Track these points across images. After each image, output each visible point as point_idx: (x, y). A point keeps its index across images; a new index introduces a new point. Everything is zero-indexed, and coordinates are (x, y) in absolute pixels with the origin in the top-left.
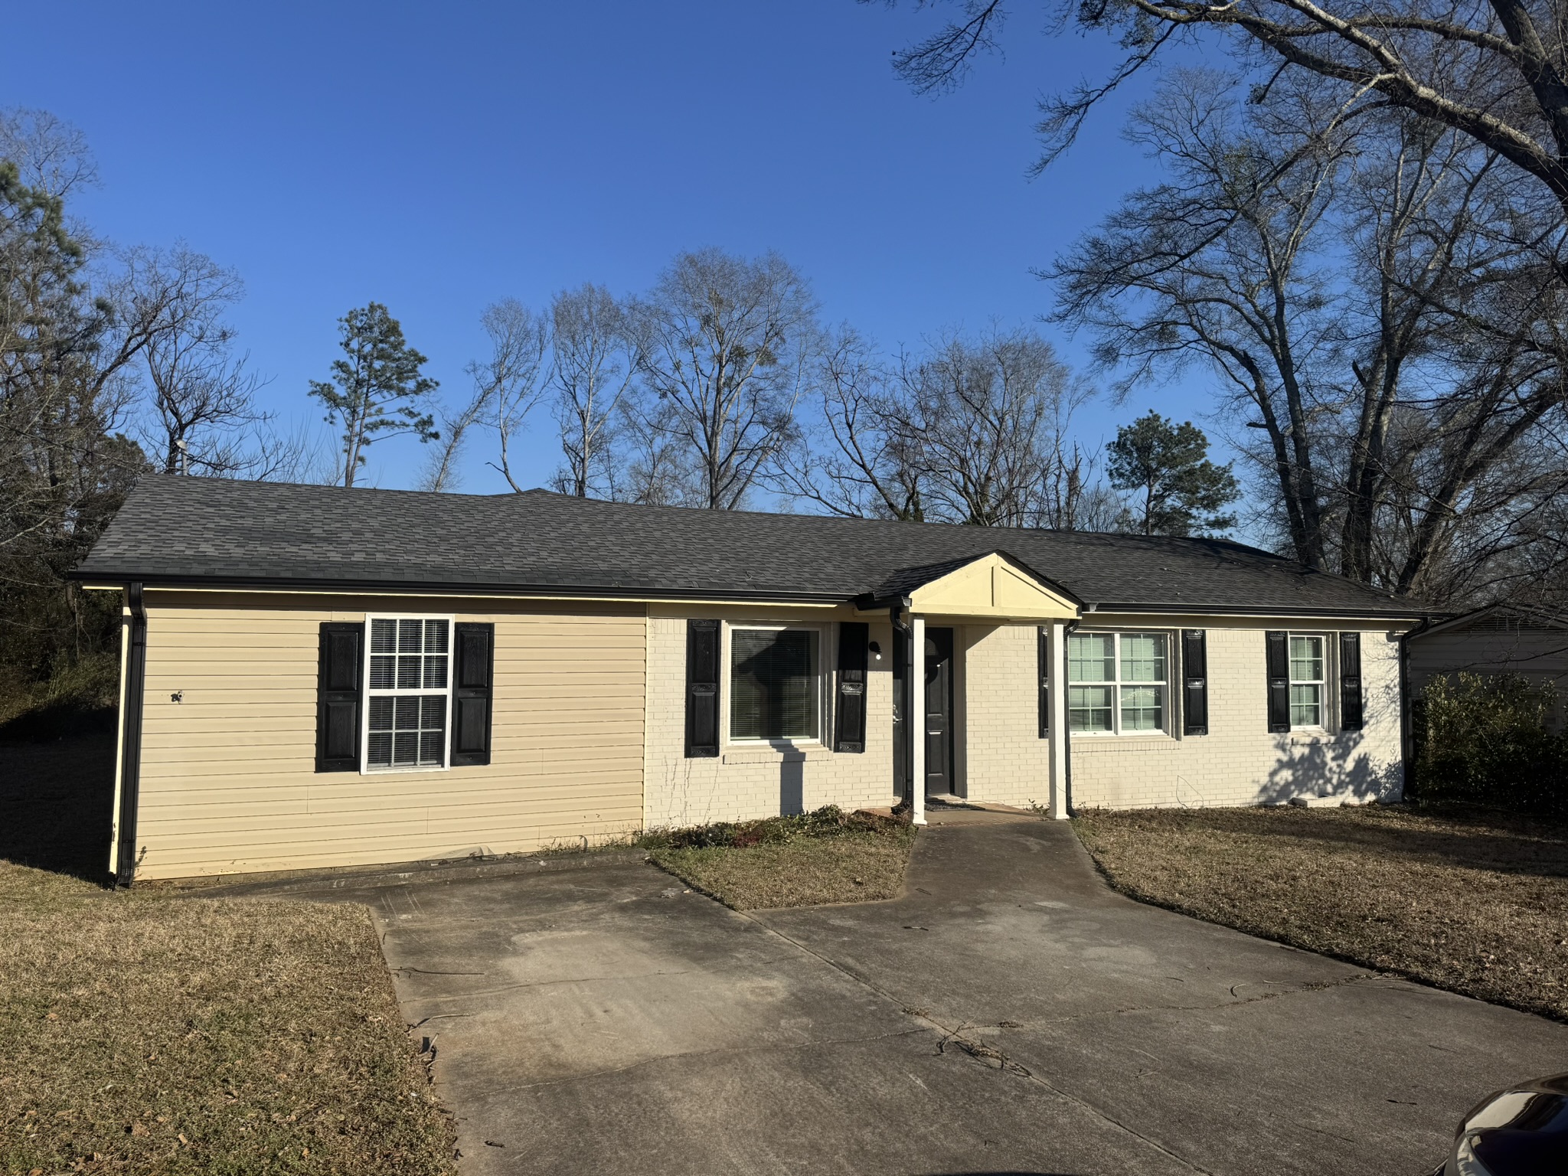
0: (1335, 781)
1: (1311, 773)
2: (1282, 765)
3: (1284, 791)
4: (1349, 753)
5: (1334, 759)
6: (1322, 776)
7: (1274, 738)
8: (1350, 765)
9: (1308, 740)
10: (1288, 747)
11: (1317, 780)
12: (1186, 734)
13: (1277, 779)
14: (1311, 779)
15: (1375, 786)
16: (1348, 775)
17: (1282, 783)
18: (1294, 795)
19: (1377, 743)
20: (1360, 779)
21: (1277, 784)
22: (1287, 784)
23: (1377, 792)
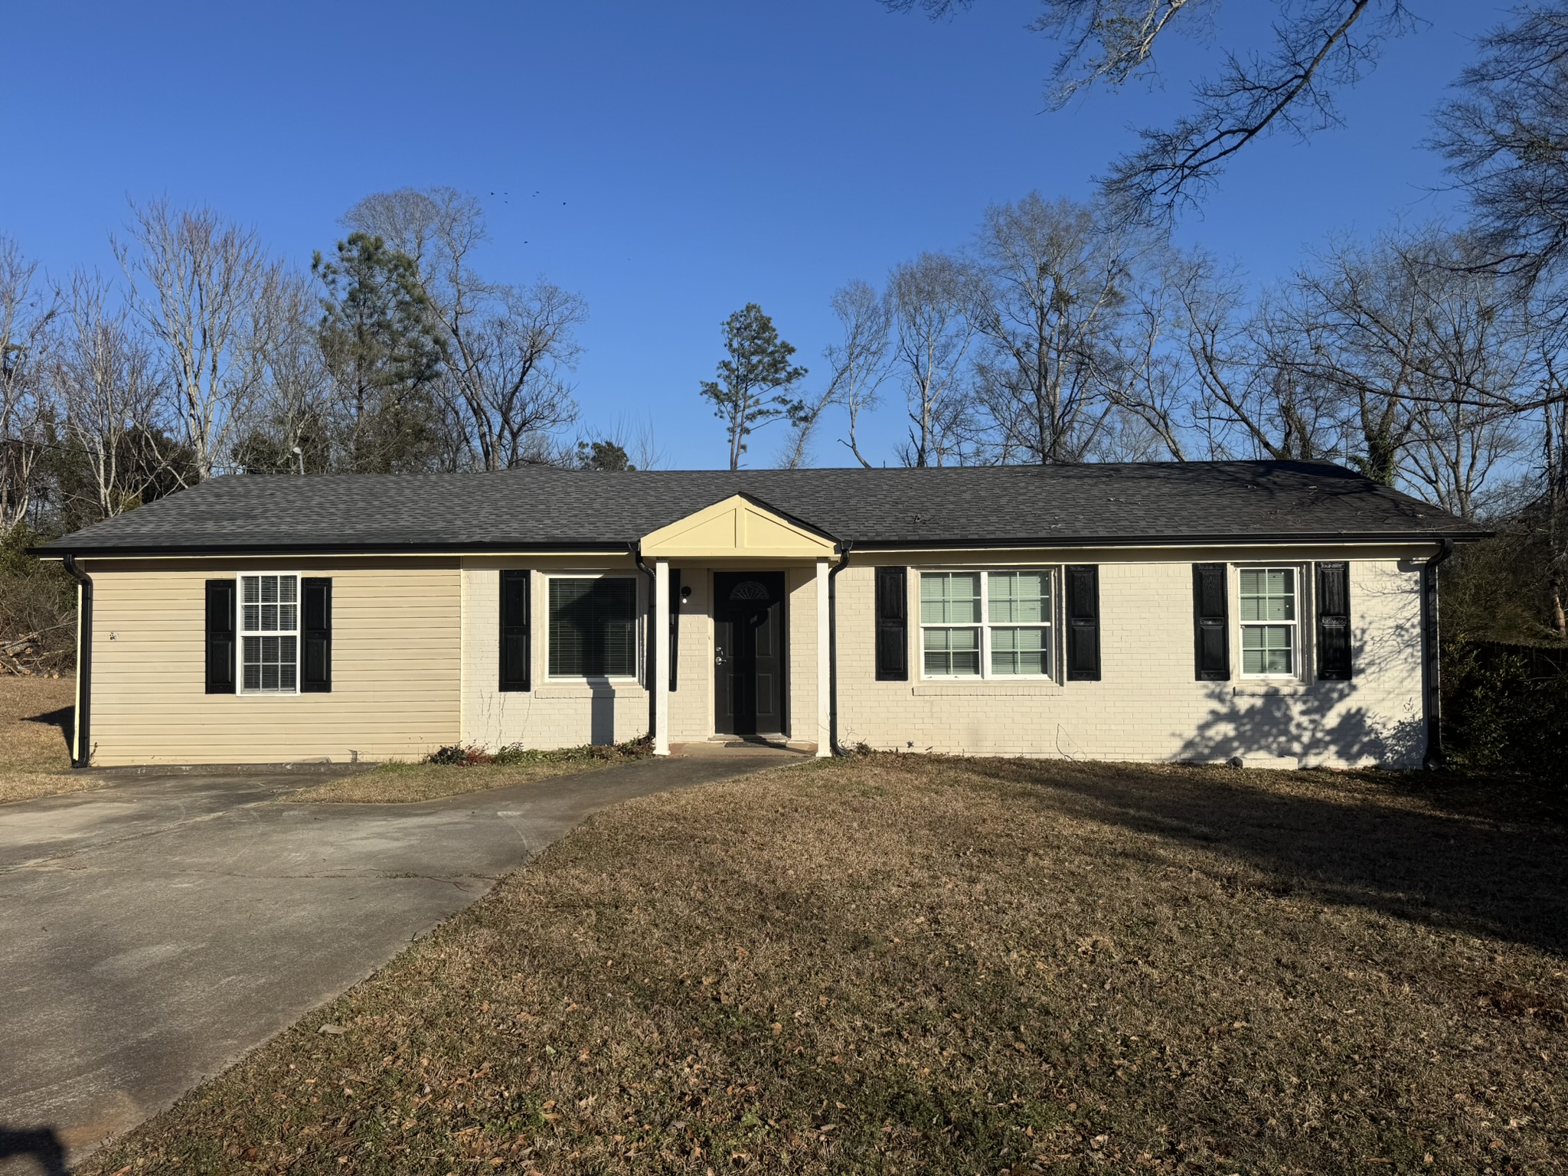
0: (1306, 738)
1: (1266, 728)
2: (1217, 717)
3: (1223, 747)
4: (1330, 708)
5: (1303, 713)
6: (1286, 732)
7: (1205, 686)
8: (1332, 720)
9: (1262, 690)
10: (1228, 697)
11: (1276, 737)
12: (1070, 678)
13: (1211, 733)
14: (1267, 735)
15: (1376, 747)
16: (1329, 732)
17: (1219, 738)
18: (1238, 754)
19: (1381, 696)
20: (1349, 739)
21: (1210, 739)
22: (1227, 740)
23: (1380, 755)
